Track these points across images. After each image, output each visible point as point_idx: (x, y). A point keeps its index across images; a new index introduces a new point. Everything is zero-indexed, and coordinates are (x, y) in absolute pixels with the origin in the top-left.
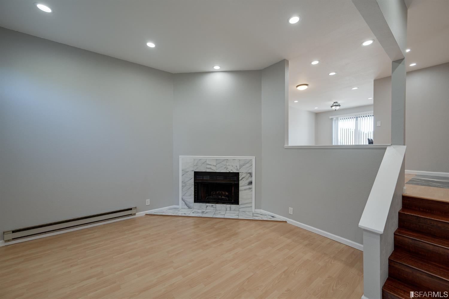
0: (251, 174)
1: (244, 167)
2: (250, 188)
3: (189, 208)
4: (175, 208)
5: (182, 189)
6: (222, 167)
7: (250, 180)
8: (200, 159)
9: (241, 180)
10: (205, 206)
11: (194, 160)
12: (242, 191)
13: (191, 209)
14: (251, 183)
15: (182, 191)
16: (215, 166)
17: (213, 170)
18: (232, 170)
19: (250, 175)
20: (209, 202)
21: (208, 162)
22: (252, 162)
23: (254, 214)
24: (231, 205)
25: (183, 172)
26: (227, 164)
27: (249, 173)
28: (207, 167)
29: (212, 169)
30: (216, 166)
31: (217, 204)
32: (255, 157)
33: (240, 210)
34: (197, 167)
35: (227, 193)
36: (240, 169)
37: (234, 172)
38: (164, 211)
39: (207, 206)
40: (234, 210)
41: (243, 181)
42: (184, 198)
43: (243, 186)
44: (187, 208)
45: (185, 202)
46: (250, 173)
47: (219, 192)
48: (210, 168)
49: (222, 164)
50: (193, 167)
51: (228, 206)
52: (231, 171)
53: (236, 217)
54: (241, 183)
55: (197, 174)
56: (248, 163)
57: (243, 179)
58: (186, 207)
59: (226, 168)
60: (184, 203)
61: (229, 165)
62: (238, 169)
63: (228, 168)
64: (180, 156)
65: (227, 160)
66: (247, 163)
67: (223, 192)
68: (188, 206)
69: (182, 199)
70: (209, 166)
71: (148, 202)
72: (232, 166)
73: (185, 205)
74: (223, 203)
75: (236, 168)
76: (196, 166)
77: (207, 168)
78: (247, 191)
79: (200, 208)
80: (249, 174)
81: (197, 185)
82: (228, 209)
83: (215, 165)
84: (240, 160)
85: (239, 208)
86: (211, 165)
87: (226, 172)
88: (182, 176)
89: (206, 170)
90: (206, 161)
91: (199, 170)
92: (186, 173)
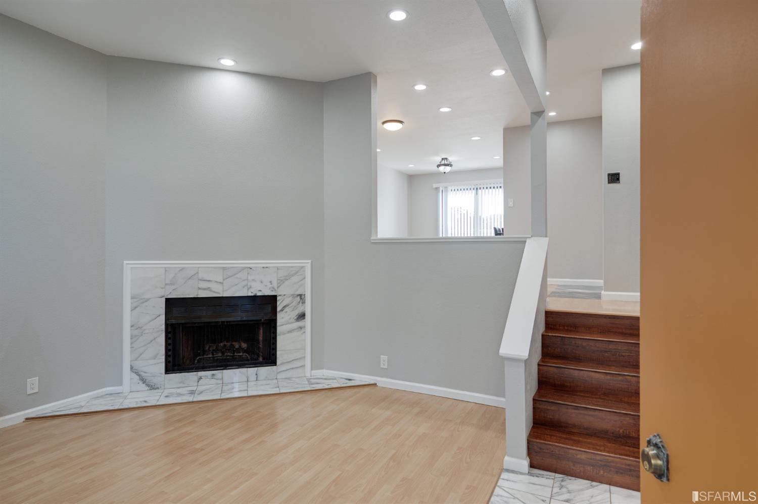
0: (303, 297)
1: (287, 282)
2: (301, 328)
3: (152, 387)
4: (111, 394)
5: (132, 343)
6: (236, 285)
7: (300, 310)
8: (182, 269)
9: (282, 310)
10: (196, 378)
11: (166, 271)
12: (285, 334)
13: (157, 391)
14: (302, 316)
15: (132, 347)
16: (220, 283)
17: (215, 292)
18: (260, 291)
19: (301, 299)
20: (204, 368)
21: (202, 275)
22: (304, 271)
23: (311, 380)
24: (259, 368)
25: (135, 300)
26: (250, 278)
27: (298, 295)
28: (200, 286)
29: (213, 290)
30: (223, 283)
31: (225, 371)
32: (312, 262)
33: (280, 376)
34: (174, 287)
36: (278, 287)
37: (267, 294)
39: (200, 378)
40: (267, 379)
41: (286, 312)
42: (138, 365)
43: (286, 324)
44: (147, 388)
45: (139, 375)
46: (300, 295)
48: (208, 289)
49: (237, 278)
50: (162, 288)
51: (252, 371)
52: (259, 294)
53: (275, 391)
54: (281, 318)
55: (171, 303)
56: (297, 272)
57: (286, 310)
58: (143, 387)
59: (246, 287)
60: (138, 377)
61: (253, 280)
62: (273, 288)
63: (251, 287)
64: (125, 262)
65: (249, 269)
66: (293, 275)
68: (148, 385)
69: (132, 368)
70: (204, 285)
71: (33, 385)
72: (262, 282)
73: (141, 383)
74: (240, 366)
75: (271, 286)
76: (172, 284)
77: (199, 289)
78: (295, 334)
79: (182, 385)
80: (299, 297)
81: (172, 331)
82: (253, 378)
83: (220, 280)
84: (278, 269)
85: (277, 373)
86: (209, 281)
87: (246, 295)
88: (132, 311)
89: (196, 293)
90: (198, 273)
91: (179, 295)
92: (143, 303)
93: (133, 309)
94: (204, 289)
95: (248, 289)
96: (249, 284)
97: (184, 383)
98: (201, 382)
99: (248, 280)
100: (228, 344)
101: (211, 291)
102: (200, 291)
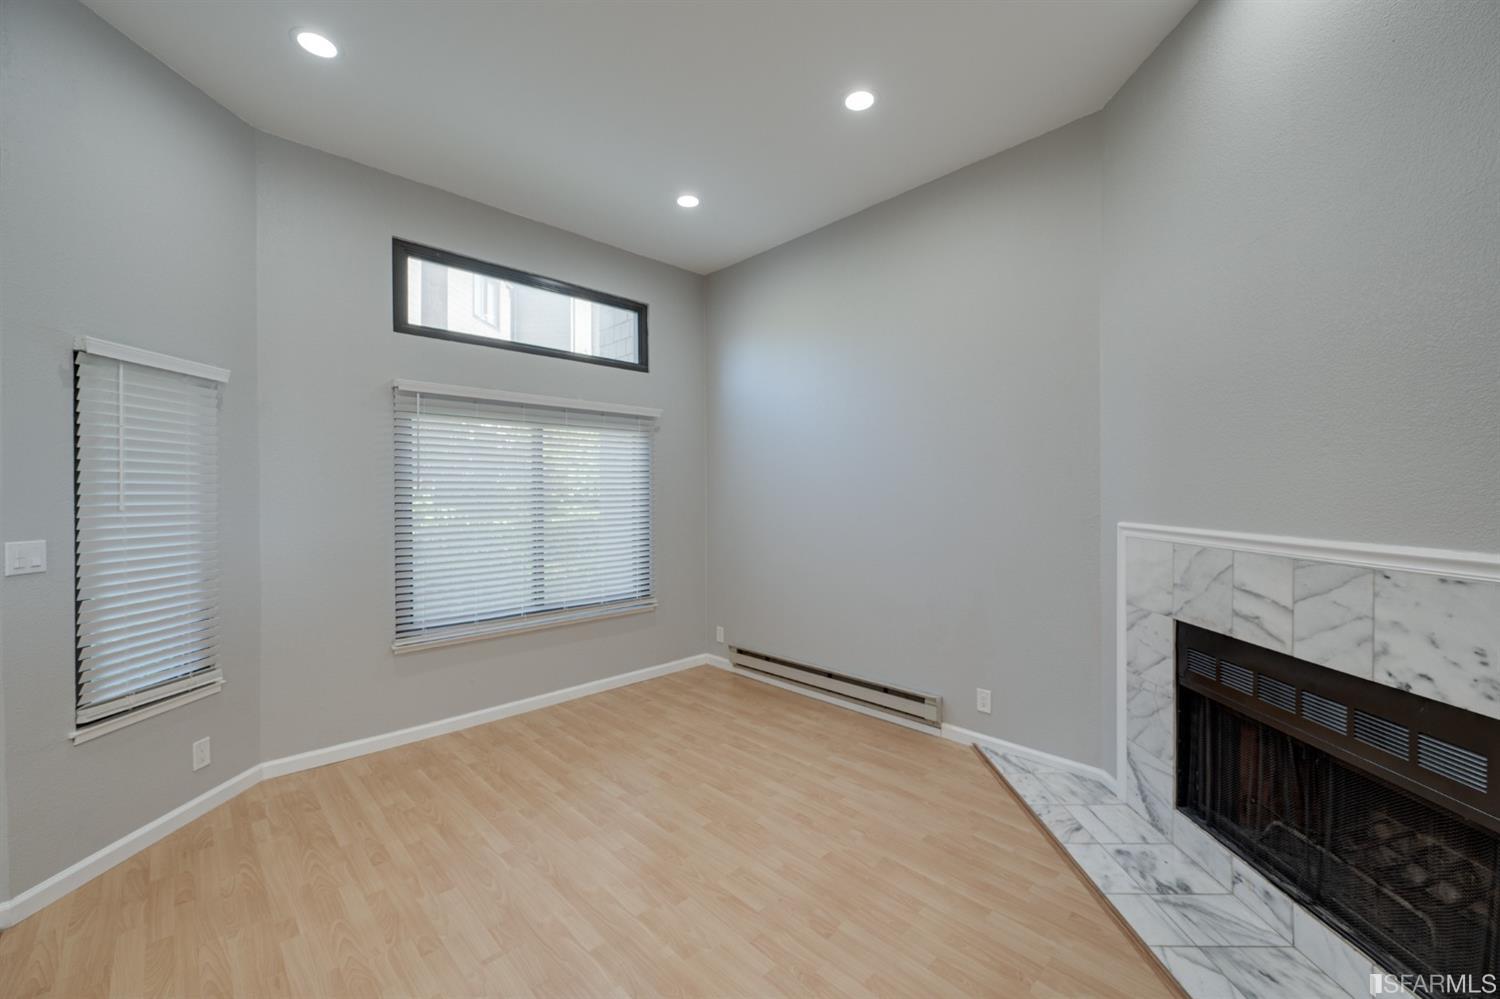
4: (1104, 787)
5: (1128, 700)
6: (1334, 628)
8: (1203, 551)
11: (1174, 551)
15: (1128, 710)
16: (1286, 608)
17: (1271, 635)
18: (1424, 677)
21: (1243, 576)
25: (1131, 609)
26: (1383, 613)
28: (1239, 607)
29: (1267, 627)
30: (1292, 611)
34: (1187, 596)
39: (1237, 877)
42: (1138, 753)
44: (1147, 816)
45: (1137, 777)
48: (1254, 620)
49: (1334, 603)
50: (1169, 593)
52: (1420, 689)
55: (1185, 637)
58: (1141, 807)
59: (1368, 647)
60: (1135, 780)
61: (1396, 624)
62: (1494, 686)
63: (1385, 652)
64: (1120, 524)
65: (1380, 580)
68: (1149, 811)
69: (1128, 754)
70: (1247, 606)
72: (1434, 643)
73: (1139, 798)
76: (1184, 586)
77: (1236, 614)
79: (1202, 862)
83: (1288, 603)
86: (1257, 596)
87: (1368, 677)
88: (1128, 629)
89: (1229, 627)
90: (1232, 566)
91: (1196, 619)
92: (1141, 618)
93: (1130, 627)
94: (1246, 618)
95: (1375, 656)
96: (1379, 637)
97: (1204, 859)
98: (1239, 887)
99: (1373, 619)
101: (1261, 626)
102: (1237, 620)
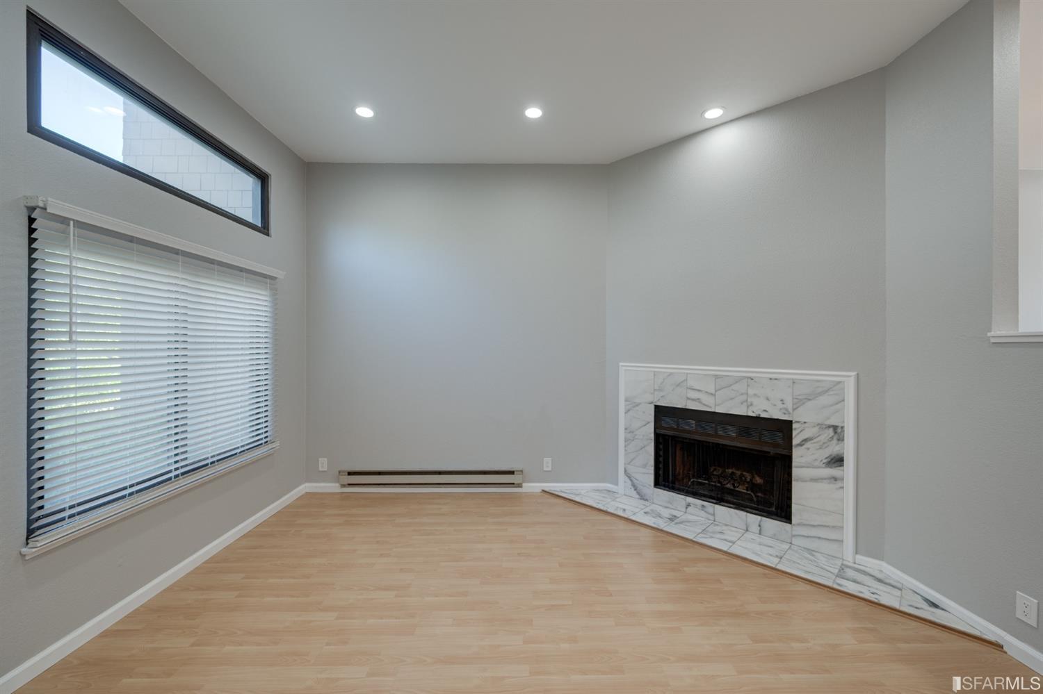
0: (839, 430)
1: (809, 404)
2: (835, 479)
3: (642, 497)
4: (609, 491)
5: (625, 446)
6: (732, 399)
7: (834, 449)
8: (671, 374)
9: (800, 445)
10: (684, 504)
11: (654, 375)
12: (806, 481)
13: (646, 503)
14: (838, 461)
15: (626, 450)
16: (712, 394)
17: (704, 405)
18: (765, 411)
19: (836, 433)
20: (695, 494)
21: (691, 383)
22: (843, 389)
23: (847, 570)
24: (764, 519)
25: (628, 403)
26: (751, 392)
27: (829, 427)
28: (689, 395)
29: (704, 402)
30: (715, 395)
31: (717, 506)
32: (858, 374)
33: (795, 541)
34: (662, 394)
35: (759, 480)
36: (794, 410)
37: (776, 416)
38: (583, 492)
39: (689, 505)
40: (773, 537)
41: (808, 449)
42: (631, 469)
43: (808, 467)
44: (638, 496)
45: (631, 480)
46: (835, 428)
47: (733, 472)
48: (698, 400)
49: (733, 390)
50: (652, 394)
51: (753, 519)
52: (764, 415)
53: (772, 562)
54: (799, 457)
55: (660, 412)
56: (827, 391)
57: (808, 445)
58: (634, 493)
59: (745, 404)
60: (630, 482)
61: (755, 395)
62: (786, 410)
63: (751, 405)
64: (621, 364)
65: (749, 380)
66: (821, 394)
67: (744, 473)
68: (638, 493)
69: (625, 471)
70: (693, 395)
71: (548, 464)
72: (768, 399)
73: (633, 489)
74: (739, 506)
75: (782, 406)
76: (660, 390)
77: (688, 398)
78: (825, 486)
79: (670, 506)
80: (831, 429)
81: (664, 443)
82: (755, 528)
83: (713, 391)
84: (794, 383)
85: (794, 536)
86: (699, 391)
87: (745, 414)
88: (626, 413)
89: (685, 404)
90: (687, 380)
91: (666, 403)
92: (634, 407)
93: (627, 411)
94: (693, 400)
95: (748, 407)
96: (749, 400)
97: (671, 504)
98: (689, 509)
99: (747, 394)
100: (738, 473)
101: (700, 402)
102: (689, 401)
